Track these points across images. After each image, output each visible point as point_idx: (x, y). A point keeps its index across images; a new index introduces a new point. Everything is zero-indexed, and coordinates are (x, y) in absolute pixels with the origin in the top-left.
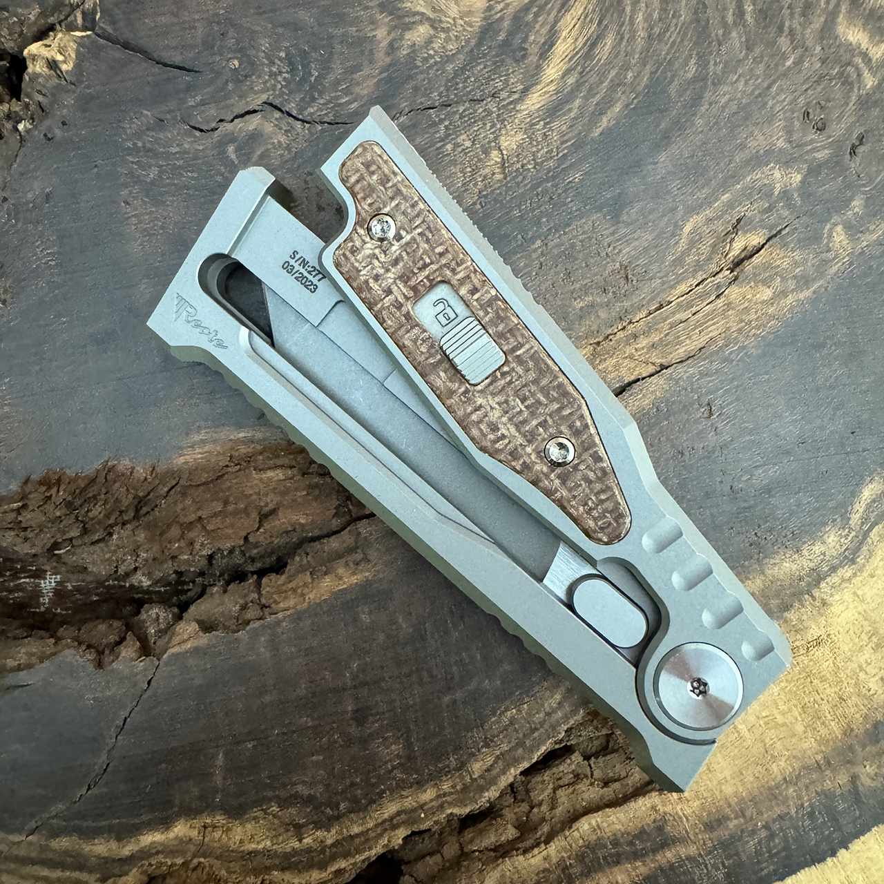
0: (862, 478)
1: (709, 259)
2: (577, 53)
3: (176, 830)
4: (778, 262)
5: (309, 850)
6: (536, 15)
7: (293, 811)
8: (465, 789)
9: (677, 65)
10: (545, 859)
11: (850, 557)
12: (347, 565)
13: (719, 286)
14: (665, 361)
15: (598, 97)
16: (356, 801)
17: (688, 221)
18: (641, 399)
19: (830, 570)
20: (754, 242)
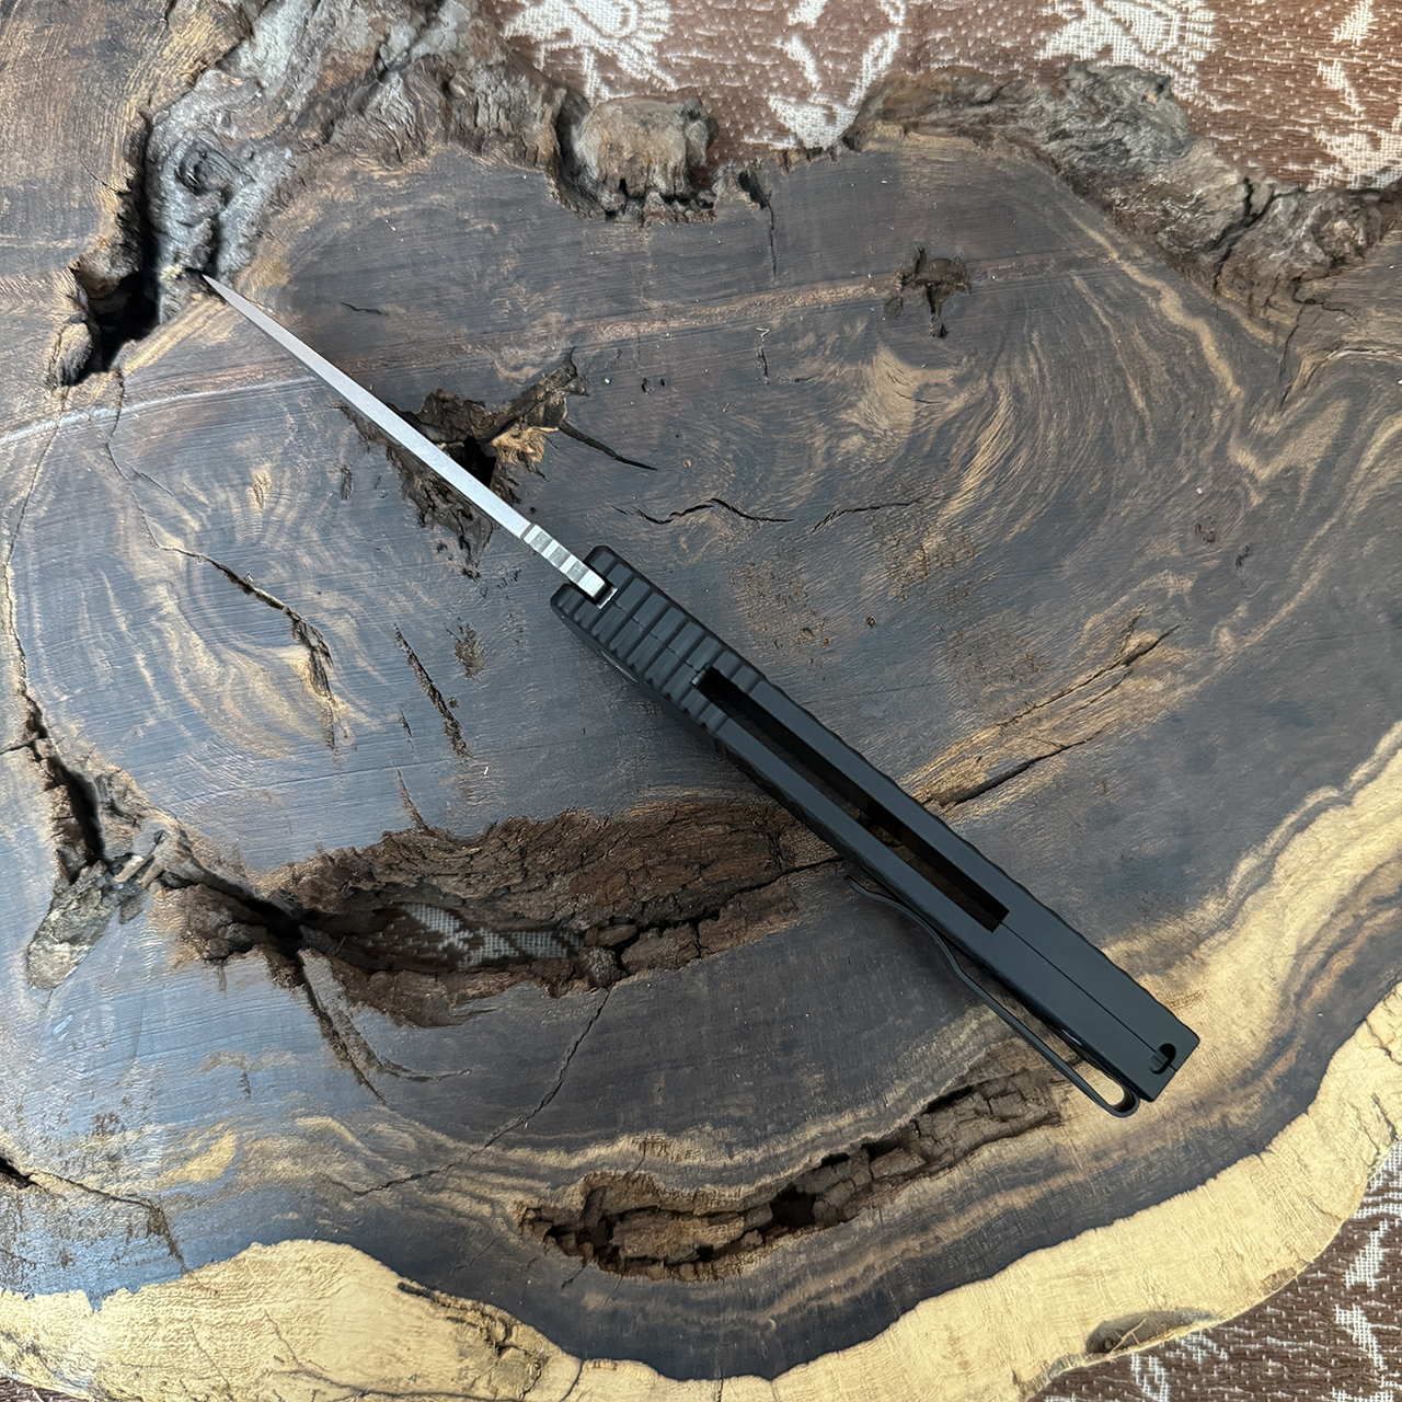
0: (1239, 851)
1: (1107, 654)
2: (994, 466)
3: (620, 1144)
4: (1170, 659)
5: (738, 1167)
6: (960, 429)
7: (725, 1130)
8: (881, 1117)
9: (1083, 479)
10: (951, 1181)
11: (1227, 922)
12: (778, 912)
13: (1115, 678)
14: (1065, 744)
15: (1011, 506)
16: (782, 1123)
17: (1090, 619)
18: (1042, 775)
19: (1208, 933)
20: (1148, 640)
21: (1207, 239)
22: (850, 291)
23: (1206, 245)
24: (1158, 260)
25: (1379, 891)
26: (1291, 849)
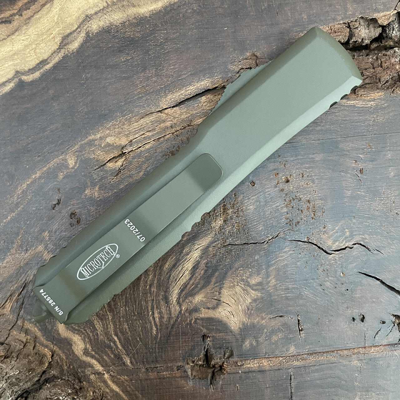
1: (133, 158)
2: (182, 262)
4: (102, 153)
6: (198, 283)
11: (88, 18)
13: (131, 145)
14: (160, 114)
17: (141, 178)
18: (172, 98)
19: (98, 13)
20: (111, 164)
21: (53, 383)
22: (252, 365)
23: (53, 380)
24: (82, 372)
25: (7, 27)
26: (50, 51)
